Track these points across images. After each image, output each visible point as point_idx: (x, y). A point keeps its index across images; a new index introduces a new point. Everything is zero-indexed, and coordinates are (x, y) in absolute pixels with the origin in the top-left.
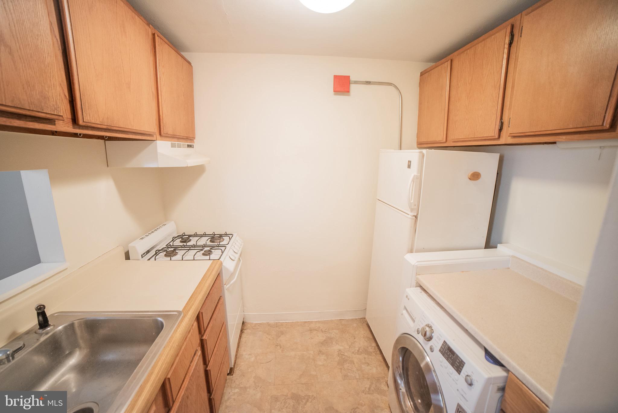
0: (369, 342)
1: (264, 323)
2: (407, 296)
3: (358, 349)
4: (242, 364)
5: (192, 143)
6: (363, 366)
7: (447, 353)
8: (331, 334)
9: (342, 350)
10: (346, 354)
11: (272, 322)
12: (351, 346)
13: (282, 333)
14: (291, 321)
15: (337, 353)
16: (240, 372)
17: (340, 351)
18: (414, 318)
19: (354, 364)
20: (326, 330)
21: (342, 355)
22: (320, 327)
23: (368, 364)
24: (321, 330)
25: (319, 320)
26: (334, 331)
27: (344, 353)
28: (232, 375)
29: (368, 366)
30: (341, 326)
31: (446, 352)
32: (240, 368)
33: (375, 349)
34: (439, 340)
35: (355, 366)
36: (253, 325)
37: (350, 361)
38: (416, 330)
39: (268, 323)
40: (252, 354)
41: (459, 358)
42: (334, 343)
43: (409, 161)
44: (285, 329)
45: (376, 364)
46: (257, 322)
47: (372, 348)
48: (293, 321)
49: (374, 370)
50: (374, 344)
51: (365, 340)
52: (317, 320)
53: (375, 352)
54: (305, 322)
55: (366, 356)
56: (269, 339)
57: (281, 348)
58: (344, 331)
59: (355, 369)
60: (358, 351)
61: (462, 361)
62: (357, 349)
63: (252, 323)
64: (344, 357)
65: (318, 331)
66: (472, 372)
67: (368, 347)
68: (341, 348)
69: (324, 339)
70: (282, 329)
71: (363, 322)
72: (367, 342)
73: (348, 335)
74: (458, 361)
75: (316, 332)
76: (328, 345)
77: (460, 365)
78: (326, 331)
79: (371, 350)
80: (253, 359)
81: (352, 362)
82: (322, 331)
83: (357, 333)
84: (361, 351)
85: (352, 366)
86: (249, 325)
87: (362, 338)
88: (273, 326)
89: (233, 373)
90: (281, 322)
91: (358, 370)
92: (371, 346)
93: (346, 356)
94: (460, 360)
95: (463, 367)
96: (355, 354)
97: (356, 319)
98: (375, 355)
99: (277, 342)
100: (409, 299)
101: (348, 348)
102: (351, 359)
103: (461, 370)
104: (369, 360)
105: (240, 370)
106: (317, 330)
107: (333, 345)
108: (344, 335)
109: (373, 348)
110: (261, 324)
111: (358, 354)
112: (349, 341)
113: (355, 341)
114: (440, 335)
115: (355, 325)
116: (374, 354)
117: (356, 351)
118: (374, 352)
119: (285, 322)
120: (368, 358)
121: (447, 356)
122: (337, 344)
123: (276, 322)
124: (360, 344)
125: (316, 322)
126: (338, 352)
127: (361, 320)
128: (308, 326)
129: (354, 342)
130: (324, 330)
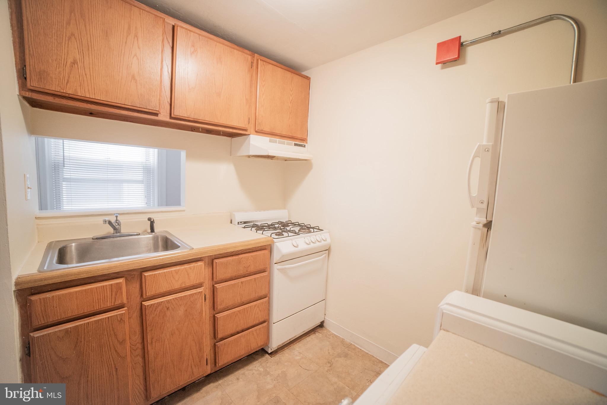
1: (340, 337)
4: (287, 355)
5: (304, 143)
11: (348, 340)
13: (346, 356)
14: (367, 352)
16: (278, 359)
28: (271, 357)
32: (282, 357)
36: (328, 333)
39: (343, 339)
40: (302, 354)
44: (353, 354)
46: (334, 333)
48: (369, 353)
54: (381, 362)
56: (329, 353)
57: (330, 367)
63: (330, 331)
70: (350, 352)
80: (298, 358)
86: (325, 331)
88: (345, 345)
89: (274, 356)
90: (356, 345)
99: (333, 360)
105: (280, 358)
110: (336, 336)
119: (361, 349)
123: (352, 343)
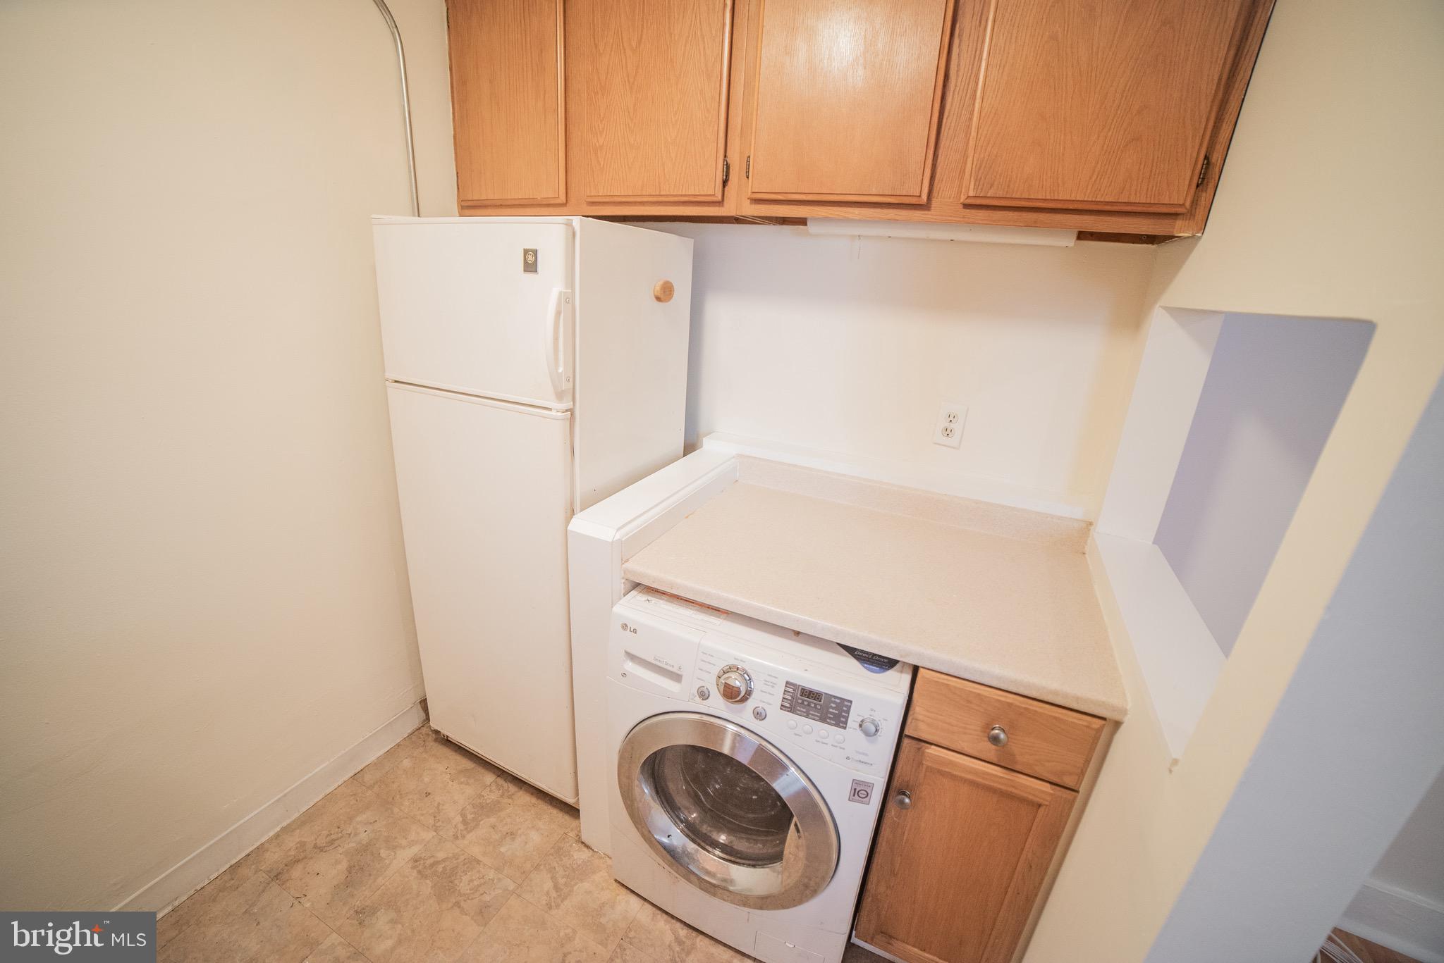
0: (472, 781)
2: (625, 627)
3: (461, 819)
6: (503, 849)
7: (803, 703)
8: (356, 835)
9: (424, 855)
10: (440, 855)
12: (438, 824)
15: (415, 873)
17: (416, 861)
18: (675, 670)
19: (478, 862)
20: (333, 837)
21: (432, 865)
22: (303, 844)
23: (512, 835)
24: (315, 847)
25: (284, 824)
26: (359, 819)
27: (433, 856)
29: (513, 839)
30: (370, 792)
31: (800, 701)
33: (499, 787)
34: (773, 685)
35: (485, 865)
37: (464, 864)
38: (696, 694)
41: (833, 699)
42: (383, 853)
43: (526, 252)
45: (527, 820)
47: (491, 791)
49: (535, 837)
50: (489, 778)
51: (462, 783)
52: (278, 829)
53: (506, 794)
54: (234, 867)
55: (492, 820)
58: (390, 799)
59: (491, 874)
60: (465, 822)
61: (843, 700)
62: (459, 818)
64: (440, 869)
65: (305, 857)
66: (872, 710)
67: (481, 796)
68: (415, 850)
69: (344, 865)
71: (422, 743)
72: (468, 784)
73: (407, 803)
74: (834, 705)
75: (300, 866)
76: (370, 875)
77: (841, 711)
78: (334, 840)
79: (491, 796)
81: (473, 862)
82: (321, 849)
83: (426, 780)
84: (470, 817)
85: (479, 872)
87: (451, 783)
91: (499, 870)
92: (485, 787)
93: (444, 860)
94: (838, 701)
95: (848, 712)
96: (464, 837)
97: (398, 745)
98: (510, 801)
100: (635, 631)
101: (435, 833)
102: (462, 858)
103: (847, 718)
104: (506, 824)
106: (298, 861)
107: (387, 862)
108: (396, 810)
109: (494, 788)
111: (471, 831)
112: (422, 815)
113: (439, 804)
114: (770, 676)
115: (407, 763)
116: (506, 800)
117: (461, 827)
118: (502, 796)
120: (502, 821)
121: (804, 710)
122: (394, 848)
124: (455, 802)
125: (277, 836)
126: (414, 868)
127: (414, 738)
128: (256, 872)
129: (438, 807)
130: (322, 841)
